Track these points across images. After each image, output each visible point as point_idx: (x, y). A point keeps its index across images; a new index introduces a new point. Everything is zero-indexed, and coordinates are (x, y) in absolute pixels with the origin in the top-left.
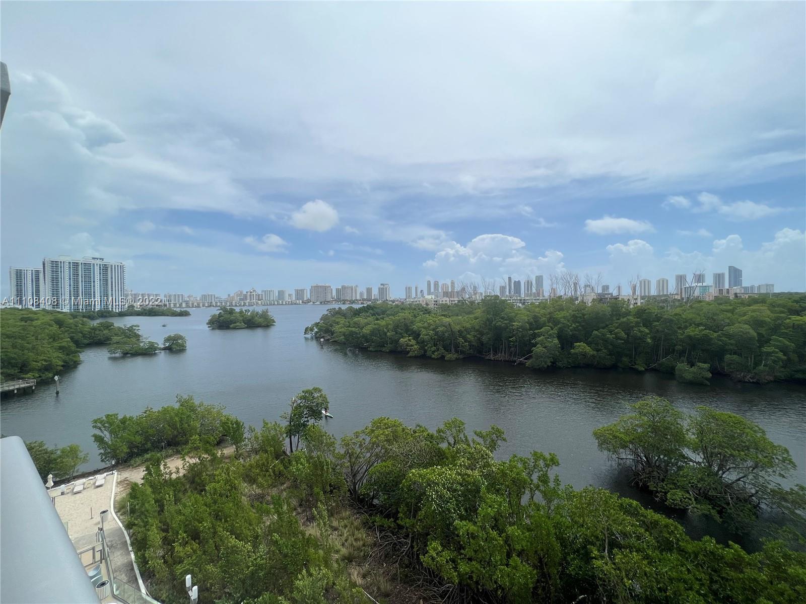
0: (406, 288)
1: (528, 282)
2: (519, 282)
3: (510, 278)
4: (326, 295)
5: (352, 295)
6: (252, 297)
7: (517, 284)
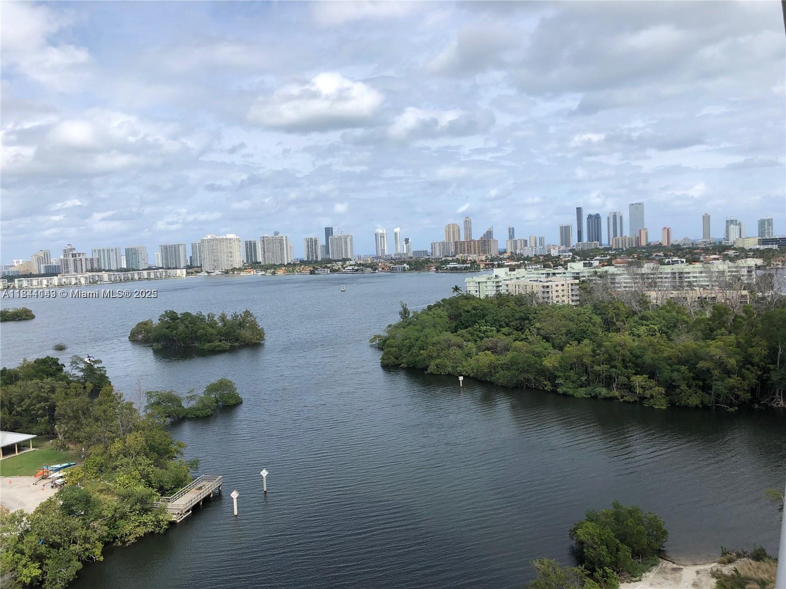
0: (376, 234)
1: (615, 216)
2: (597, 217)
3: (579, 210)
4: (231, 257)
5: (282, 254)
6: (79, 263)
7: (595, 220)
